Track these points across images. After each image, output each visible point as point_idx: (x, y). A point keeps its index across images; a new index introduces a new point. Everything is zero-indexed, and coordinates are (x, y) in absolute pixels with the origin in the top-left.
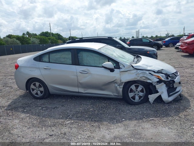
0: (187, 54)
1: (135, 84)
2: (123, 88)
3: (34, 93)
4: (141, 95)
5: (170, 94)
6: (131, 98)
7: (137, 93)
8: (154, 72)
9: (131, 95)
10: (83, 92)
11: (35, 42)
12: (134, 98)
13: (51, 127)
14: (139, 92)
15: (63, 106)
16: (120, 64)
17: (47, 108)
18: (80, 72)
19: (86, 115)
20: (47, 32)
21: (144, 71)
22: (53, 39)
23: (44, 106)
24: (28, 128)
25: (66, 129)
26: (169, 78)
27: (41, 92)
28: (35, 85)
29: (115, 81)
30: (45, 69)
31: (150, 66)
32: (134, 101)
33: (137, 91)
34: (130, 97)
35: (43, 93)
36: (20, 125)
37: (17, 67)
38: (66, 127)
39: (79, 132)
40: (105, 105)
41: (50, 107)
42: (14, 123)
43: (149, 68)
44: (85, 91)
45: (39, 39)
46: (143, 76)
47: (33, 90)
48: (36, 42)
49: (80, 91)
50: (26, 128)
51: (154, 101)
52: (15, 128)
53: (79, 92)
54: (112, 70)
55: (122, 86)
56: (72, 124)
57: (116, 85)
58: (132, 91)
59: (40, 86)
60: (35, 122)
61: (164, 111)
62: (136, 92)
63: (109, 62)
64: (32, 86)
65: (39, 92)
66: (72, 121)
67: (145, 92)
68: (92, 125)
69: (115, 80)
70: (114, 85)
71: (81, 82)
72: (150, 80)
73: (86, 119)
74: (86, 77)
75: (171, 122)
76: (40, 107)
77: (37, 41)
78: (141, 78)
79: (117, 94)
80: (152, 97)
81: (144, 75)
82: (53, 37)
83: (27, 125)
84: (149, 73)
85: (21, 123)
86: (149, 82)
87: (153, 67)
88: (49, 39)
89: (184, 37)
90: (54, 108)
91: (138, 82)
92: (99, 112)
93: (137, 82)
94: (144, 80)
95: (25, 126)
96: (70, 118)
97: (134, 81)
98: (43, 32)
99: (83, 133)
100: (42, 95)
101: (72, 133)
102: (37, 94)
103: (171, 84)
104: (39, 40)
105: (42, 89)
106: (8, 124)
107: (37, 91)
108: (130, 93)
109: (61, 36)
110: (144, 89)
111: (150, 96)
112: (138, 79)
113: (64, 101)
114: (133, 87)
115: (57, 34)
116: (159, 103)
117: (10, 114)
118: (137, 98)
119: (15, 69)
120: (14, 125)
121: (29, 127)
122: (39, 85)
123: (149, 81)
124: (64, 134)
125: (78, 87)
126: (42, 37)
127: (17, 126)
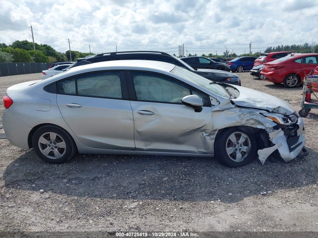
0: (272, 83)
1: (235, 133)
2: (216, 139)
3: (46, 152)
4: (245, 150)
5: (292, 147)
6: (230, 157)
7: (238, 148)
8: (268, 111)
9: (229, 150)
10: (144, 147)
11: (5, 59)
12: (234, 155)
13: (103, 217)
14: (241, 146)
15: (109, 174)
16: (211, 98)
17: (80, 181)
18: (140, 112)
19: (160, 189)
20: (26, 41)
21: (253, 110)
22: (39, 55)
23: (71, 177)
24: (58, 222)
25: (135, 219)
26: (289, 120)
27: (61, 150)
28: (47, 137)
29: (203, 128)
30: (71, 107)
31: (260, 102)
32: (234, 160)
33: (238, 143)
34: (229, 155)
35: (64, 153)
36: (38, 218)
37: (8, 103)
38: (132, 214)
39: (163, 222)
40: (186, 170)
41: (84, 177)
42: (24, 214)
43: (258, 105)
44: (146, 146)
45: (12, 53)
46: (252, 119)
47: (44, 146)
48: (7, 59)
49: (138, 146)
50: (54, 222)
51: (266, 160)
52: (30, 225)
53: (135, 149)
54: (198, 109)
55: (215, 136)
56: (142, 207)
57: (205, 134)
58: (230, 144)
59: (58, 140)
60: (66, 209)
61: (288, 175)
62: (237, 146)
63: (191, 94)
64: (42, 140)
65: (56, 150)
66: (141, 203)
67: (250, 145)
68: (181, 208)
69: (204, 126)
70: (200, 134)
71: (140, 130)
72: (262, 124)
73: (163, 196)
74: (150, 122)
75: (309, 194)
76: (65, 178)
77: (9, 58)
78: (247, 122)
79: (206, 149)
80: (264, 154)
81: (252, 117)
82: (38, 50)
83: (52, 216)
84: (260, 113)
85: (39, 214)
86: (261, 129)
87: (264, 103)
88: (32, 54)
89: (261, 57)
90: (94, 179)
91: (242, 129)
92: (181, 183)
93: (239, 128)
94: (252, 124)
95: (49, 218)
96: (133, 198)
97: (235, 127)
98: (18, 41)
99: (171, 224)
100: (62, 155)
101: (151, 226)
102: (51, 154)
103: (293, 131)
104: (12, 55)
105: (62, 145)
106: (11, 216)
107: (52, 149)
108: (228, 147)
109: (52, 49)
110: (249, 139)
111: (260, 152)
112: (243, 122)
113: (106, 165)
114: (232, 137)
115: (45, 46)
116: (274, 162)
117: (8, 196)
118: (239, 155)
119: (4, 108)
120: (25, 218)
121: (58, 220)
122: (57, 137)
123: (259, 127)
124: (136, 229)
125: (134, 138)
126: (17, 49)
127: (33, 219)
